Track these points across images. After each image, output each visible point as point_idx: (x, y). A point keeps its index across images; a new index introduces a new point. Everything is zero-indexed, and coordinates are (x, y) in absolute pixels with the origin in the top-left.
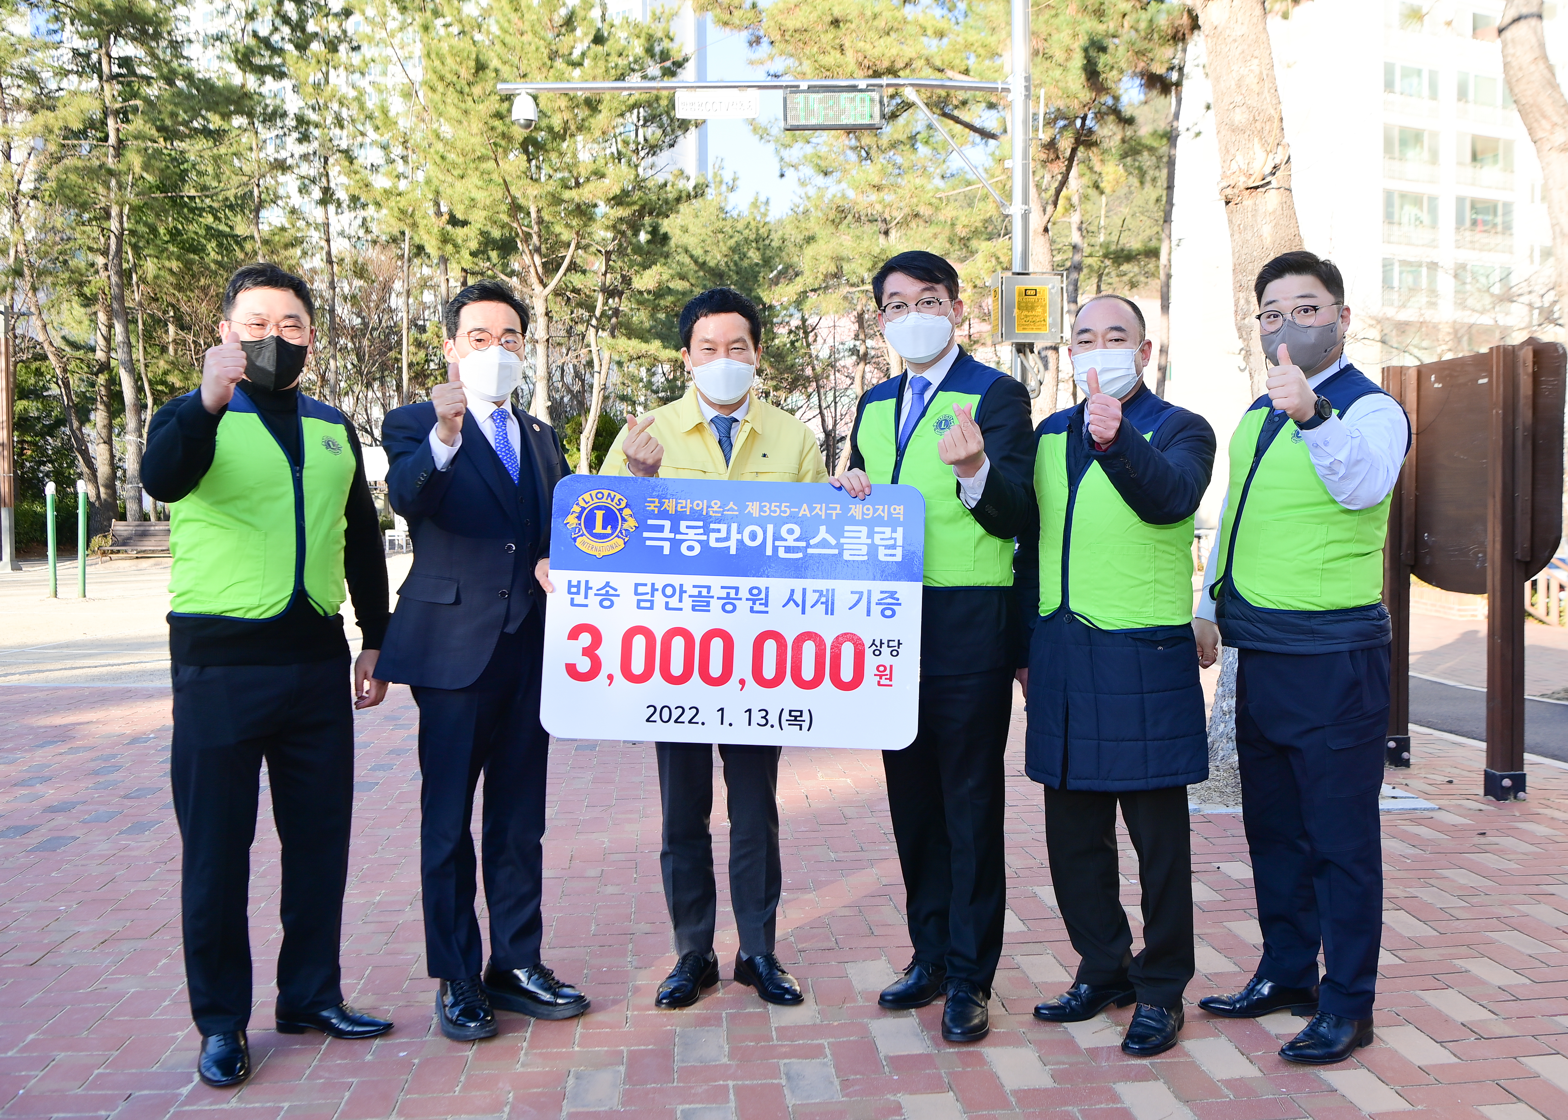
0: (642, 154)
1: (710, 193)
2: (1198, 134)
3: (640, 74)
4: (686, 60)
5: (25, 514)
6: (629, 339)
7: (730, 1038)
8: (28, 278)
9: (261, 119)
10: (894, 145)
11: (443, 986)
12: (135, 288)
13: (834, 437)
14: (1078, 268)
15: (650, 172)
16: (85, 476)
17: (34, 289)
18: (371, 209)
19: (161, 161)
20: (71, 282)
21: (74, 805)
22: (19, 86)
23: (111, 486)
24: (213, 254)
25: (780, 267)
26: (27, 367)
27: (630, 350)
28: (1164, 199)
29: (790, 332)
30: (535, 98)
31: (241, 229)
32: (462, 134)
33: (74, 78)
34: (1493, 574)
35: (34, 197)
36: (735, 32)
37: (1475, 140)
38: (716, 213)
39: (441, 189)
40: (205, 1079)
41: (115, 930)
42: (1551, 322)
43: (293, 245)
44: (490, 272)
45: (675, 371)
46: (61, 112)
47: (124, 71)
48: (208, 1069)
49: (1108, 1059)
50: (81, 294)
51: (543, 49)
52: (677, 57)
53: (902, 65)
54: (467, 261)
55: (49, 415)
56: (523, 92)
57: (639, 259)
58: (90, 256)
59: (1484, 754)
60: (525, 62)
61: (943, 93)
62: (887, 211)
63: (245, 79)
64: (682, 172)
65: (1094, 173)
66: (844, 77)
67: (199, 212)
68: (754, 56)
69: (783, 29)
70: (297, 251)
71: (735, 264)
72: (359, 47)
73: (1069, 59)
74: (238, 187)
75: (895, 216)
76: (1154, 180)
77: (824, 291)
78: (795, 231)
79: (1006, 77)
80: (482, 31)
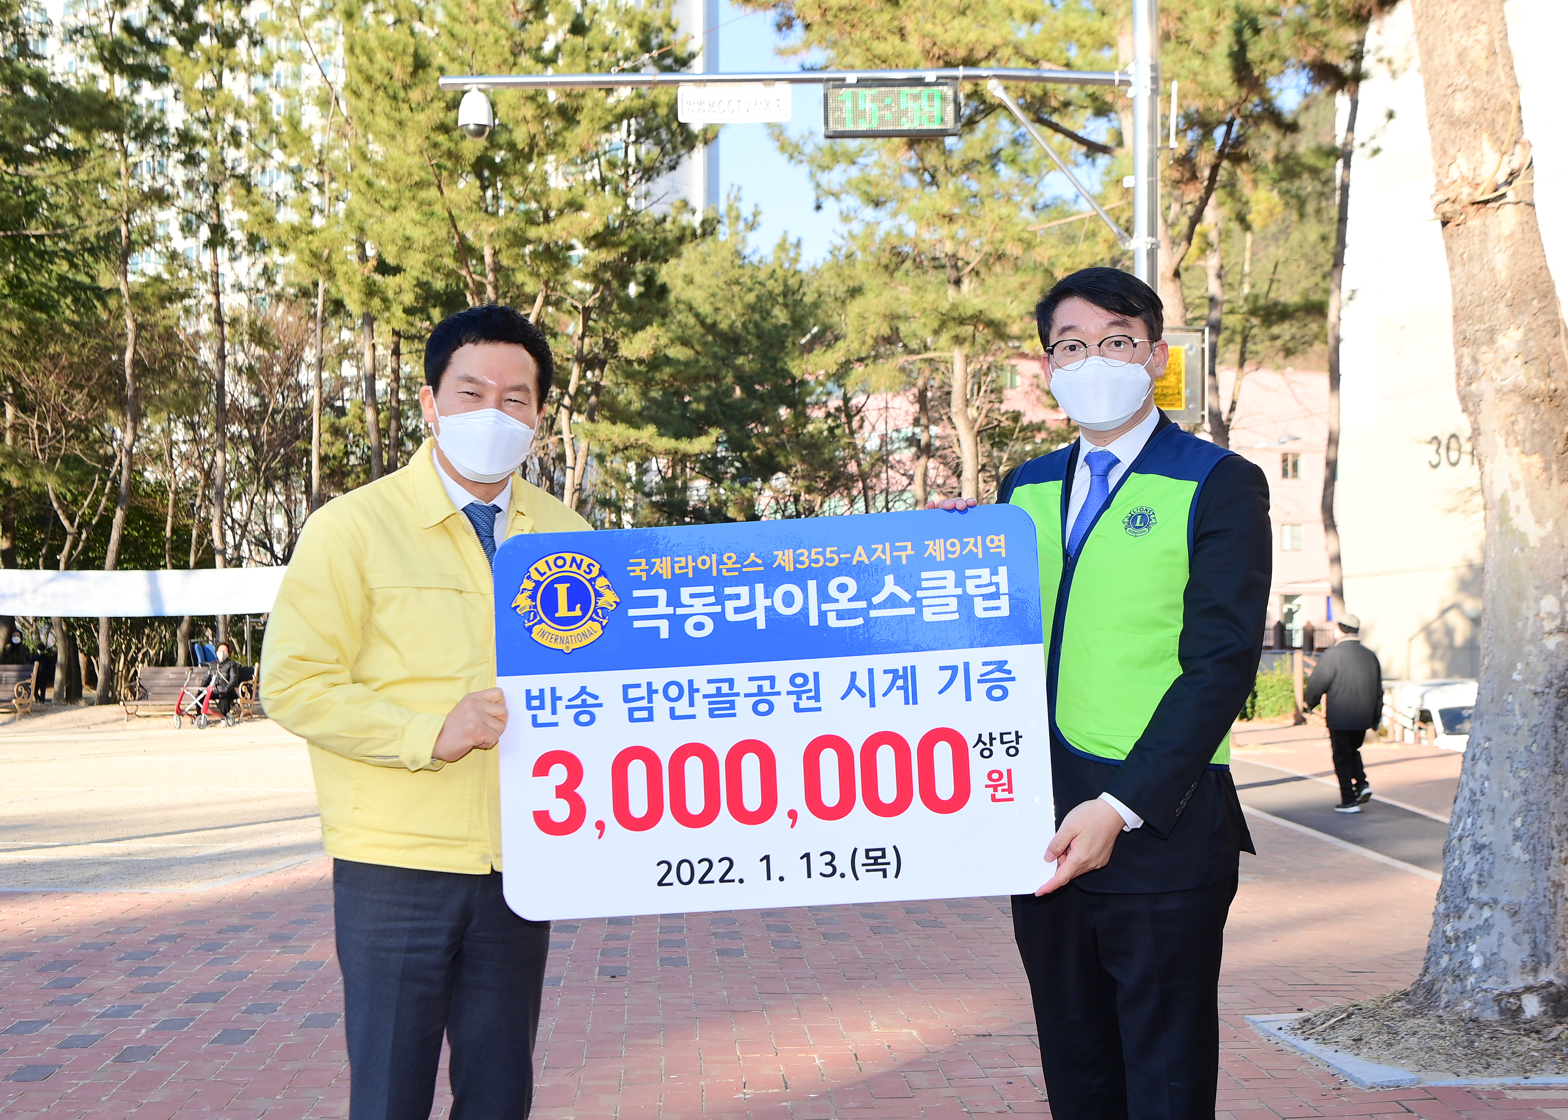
0: (633, 179)
1: (724, 232)
2: (1376, 151)
4: (692, 56)
6: (614, 423)
9: (133, 134)
10: (968, 166)
14: (1215, 328)
15: (643, 204)
18: (275, 252)
24: (67, 312)
25: (815, 330)
27: (614, 438)
28: (1333, 237)
29: (828, 415)
31: (105, 281)
32: (395, 152)
36: (760, 11)
38: (730, 258)
39: (367, 227)
43: (171, 301)
45: (674, 467)
51: (503, 42)
52: (682, 53)
53: (984, 53)
54: (399, 320)
56: (474, 88)
57: (628, 318)
60: (480, 58)
61: (1039, 88)
62: (960, 252)
63: (112, 83)
64: (685, 204)
65: (1239, 200)
66: (905, 68)
67: (49, 256)
68: (783, 44)
69: (824, 6)
70: (176, 308)
71: (756, 325)
72: (262, 41)
73: (1213, 43)
74: (100, 224)
75: (970, 259)
76: (1318, 211)
77: (874, 361)
78: (836, 281)
79: (1126, 65)
80: (425, 19)
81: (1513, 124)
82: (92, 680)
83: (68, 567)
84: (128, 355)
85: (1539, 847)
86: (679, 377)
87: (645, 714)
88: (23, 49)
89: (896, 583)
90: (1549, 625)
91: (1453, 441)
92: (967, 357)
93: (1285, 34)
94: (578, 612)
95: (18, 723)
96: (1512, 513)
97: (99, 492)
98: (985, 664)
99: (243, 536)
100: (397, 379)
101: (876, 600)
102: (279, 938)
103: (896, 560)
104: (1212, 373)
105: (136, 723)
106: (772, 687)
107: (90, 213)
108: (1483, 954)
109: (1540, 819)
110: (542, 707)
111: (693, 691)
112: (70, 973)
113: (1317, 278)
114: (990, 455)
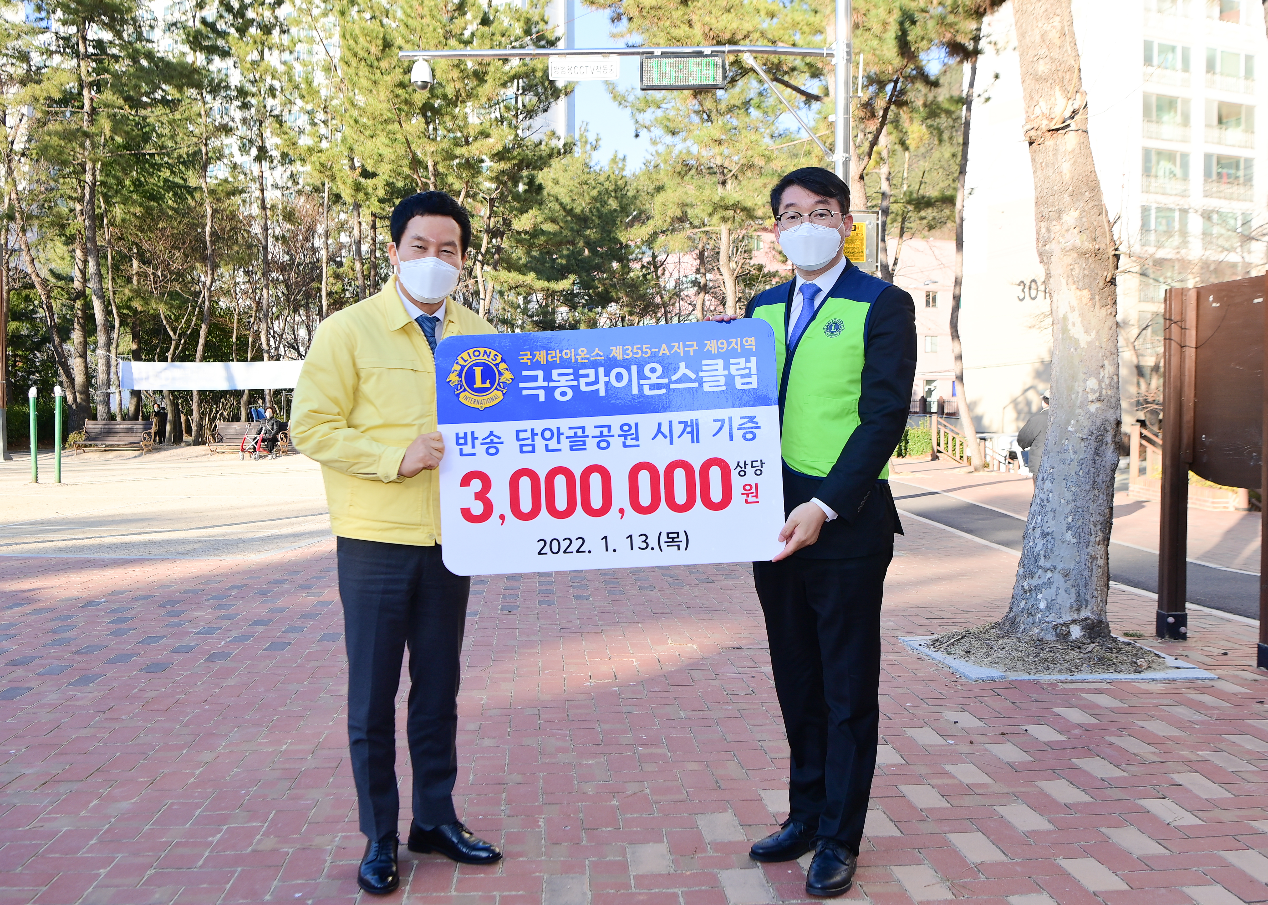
0: (521, 117)
1: (577, 151)
2: (988, 99)
4: (558, 39)
5: (14, 414)
6: (509, 271)
7: (593, 884)
8: (19, 221)
9: (208, 89)
10: (730, 110)
12: (106, 229)
14: (885, 212)
15: (527, 133)
16: (65, 384)
17: (24, 230)
18: (298, 163)
19: (127, 125)
20: (52, 224)
21: (32, 659)
22: (12, 64)
23: (86, 392)
24: (170, 202)
25: (635, 213)
26: (19, 294)
27: (510, 280)
28: (960, 154)
29: (643, 266)
30: (431, 67)
31: (193, 182)
32: (372, 101)
33: (57, 57)
35: (23, 155)
36: (600, 9)
37: (1221, 105)
38: (581, 167)
39: (355, 147)
41: (55, 771)
43: (234, 195)
45: (547, 298)
46: (46, 85)
47: (97, 51)
50: (62, 235)
51: (439, 30)
52: (551, 36)
53: (742, 36)
54: (375, 206)
55: (36, 334)
56: (421, 58)
57: (518, 205)
58: (71, 203)
59: (1257, 631)
60: (424, 40)
61: (776, 58)
62: (725, 163)
63: (195, 57)
64: (553, 133)
65: (901, 131)
66: (692, 45)
67: (158, 167)
68: (615, 30)
69: (641, 6)
70: (237, 200)
71: (598, 210)
72: (288, 30)
73: (885, 31)
74: (189, 146)
75: (732, 168)
76: (951, 138)
77: (671, 233)
78: (647, 182)
79: (831, 44)
80: (390, 16)
81: (1075, 80)
82: (189, 431)
83: (173, 360)
84: (208, 229)
85: (1082, 535)
86: (550, 242)
87: (530, 448)
88: (140, 37)
89: (687, 367)
90: (1091, 397)
91: (1033, 284)
92: (729, 230)
93: (931, 24)
94: (488, 385)
95: (144, 456)
96: (1070, 326)
97: (191, 314)
98: (742, 418)
99: (280, 342)
100: (375, 243)
101: (674, 378)
102: (304, 587)
103: (687, 353)
104: (883, 240)
105: (216, 457)
106: (609, 432)
107: (182, 139)
108: (1046, 600)
109: (1083, 518)
110: (466, 444)
111: (560, 434)
112: (178, 608)
113: (950, 182)
114: (743, 292)
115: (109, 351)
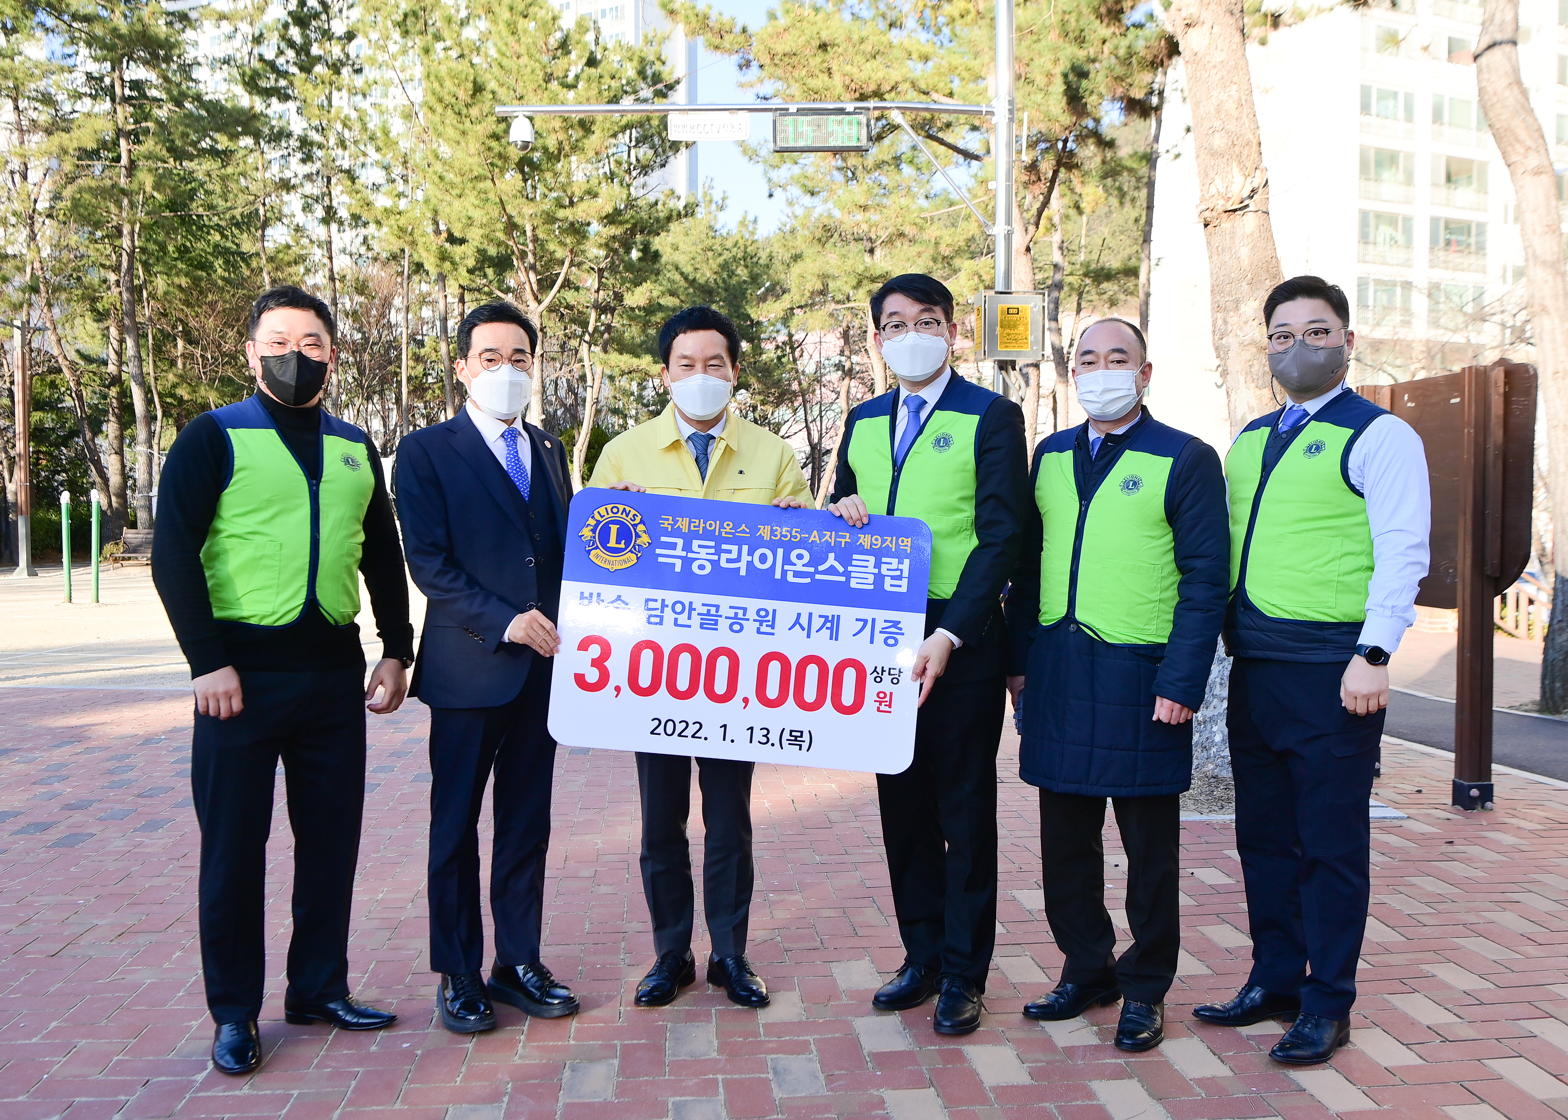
0: (634, 174)
1: (700, 212)
2: (1177, 156)
3: (633, 97)
4: (678, 82)
5: (41, 521)
6: (621, 354)
7: (719, 1034)
8: (44, 294)
9: (267, 139)
10: (879, 166)
11: (444, 980)
12: (146, 304)
13: (820, 450)
14: (1058, 286)
15: (641, 192)
16: (98, 486)
17: (50, 305)
18: (372, 227)
19: (171, 180)
20: (83, 298)
21: (90, 803)
22: (35, 109)
23: (122, 495)
24: (219, 271)
25: (768, 284)
26: (42, 380)
27: (621, 364)
28: (1144, 218)
29: (777, 347)
30: (531, 119)
31: (247, 246)
32: (460, 154)
33: (88, 101)
34: (1463, 590)
35: (50, 216)
36: (726, 56)
37: (1449, 161)
38: (705, 231)
39: (440, 209)
40: (218, 1067)
41: (131, 923)
42: (1522, 341)
43: (296, 262)
44: (486, 289)
46: (75, 133)
47: (134, 94)
48: (222, 1057)
49: (1084, 1058)
50: (93, 310)
51: (538, 72)
52: (669, 78)
53: (889, 88)
54: (464, 278)
55: (63, 427)
56: (521, 115)
57: (631, 276)
58: (103, 272)
59: (1453, 765)
60: (521, 84)
61: (928, 115)
62: (873, 230)
63: (251, 100)
64: (673, 192)
65: (1074, 193)
66: (832, 100)
67: (206, 230)
68: (743, 79)
69: (772, 53)
70: (300, 269)
71: (724, 281)
72: (361, 70)
73: (1051, 83)
74: (244, 206)
75: (880, 235)
76: (1134, 200)
77: (811, 308)
78: (782, 249)
79: (991, 99)
80: (481, 54)
81: (1254, 155)
104: (1054, 321)
106: (744, 614)
107: (236, 197)
111: (691, 609)
115: (151, 447)
